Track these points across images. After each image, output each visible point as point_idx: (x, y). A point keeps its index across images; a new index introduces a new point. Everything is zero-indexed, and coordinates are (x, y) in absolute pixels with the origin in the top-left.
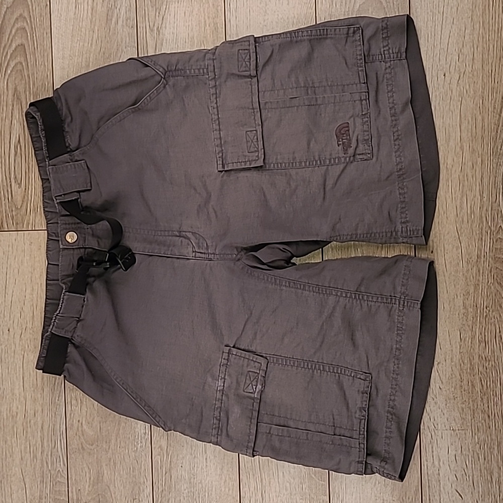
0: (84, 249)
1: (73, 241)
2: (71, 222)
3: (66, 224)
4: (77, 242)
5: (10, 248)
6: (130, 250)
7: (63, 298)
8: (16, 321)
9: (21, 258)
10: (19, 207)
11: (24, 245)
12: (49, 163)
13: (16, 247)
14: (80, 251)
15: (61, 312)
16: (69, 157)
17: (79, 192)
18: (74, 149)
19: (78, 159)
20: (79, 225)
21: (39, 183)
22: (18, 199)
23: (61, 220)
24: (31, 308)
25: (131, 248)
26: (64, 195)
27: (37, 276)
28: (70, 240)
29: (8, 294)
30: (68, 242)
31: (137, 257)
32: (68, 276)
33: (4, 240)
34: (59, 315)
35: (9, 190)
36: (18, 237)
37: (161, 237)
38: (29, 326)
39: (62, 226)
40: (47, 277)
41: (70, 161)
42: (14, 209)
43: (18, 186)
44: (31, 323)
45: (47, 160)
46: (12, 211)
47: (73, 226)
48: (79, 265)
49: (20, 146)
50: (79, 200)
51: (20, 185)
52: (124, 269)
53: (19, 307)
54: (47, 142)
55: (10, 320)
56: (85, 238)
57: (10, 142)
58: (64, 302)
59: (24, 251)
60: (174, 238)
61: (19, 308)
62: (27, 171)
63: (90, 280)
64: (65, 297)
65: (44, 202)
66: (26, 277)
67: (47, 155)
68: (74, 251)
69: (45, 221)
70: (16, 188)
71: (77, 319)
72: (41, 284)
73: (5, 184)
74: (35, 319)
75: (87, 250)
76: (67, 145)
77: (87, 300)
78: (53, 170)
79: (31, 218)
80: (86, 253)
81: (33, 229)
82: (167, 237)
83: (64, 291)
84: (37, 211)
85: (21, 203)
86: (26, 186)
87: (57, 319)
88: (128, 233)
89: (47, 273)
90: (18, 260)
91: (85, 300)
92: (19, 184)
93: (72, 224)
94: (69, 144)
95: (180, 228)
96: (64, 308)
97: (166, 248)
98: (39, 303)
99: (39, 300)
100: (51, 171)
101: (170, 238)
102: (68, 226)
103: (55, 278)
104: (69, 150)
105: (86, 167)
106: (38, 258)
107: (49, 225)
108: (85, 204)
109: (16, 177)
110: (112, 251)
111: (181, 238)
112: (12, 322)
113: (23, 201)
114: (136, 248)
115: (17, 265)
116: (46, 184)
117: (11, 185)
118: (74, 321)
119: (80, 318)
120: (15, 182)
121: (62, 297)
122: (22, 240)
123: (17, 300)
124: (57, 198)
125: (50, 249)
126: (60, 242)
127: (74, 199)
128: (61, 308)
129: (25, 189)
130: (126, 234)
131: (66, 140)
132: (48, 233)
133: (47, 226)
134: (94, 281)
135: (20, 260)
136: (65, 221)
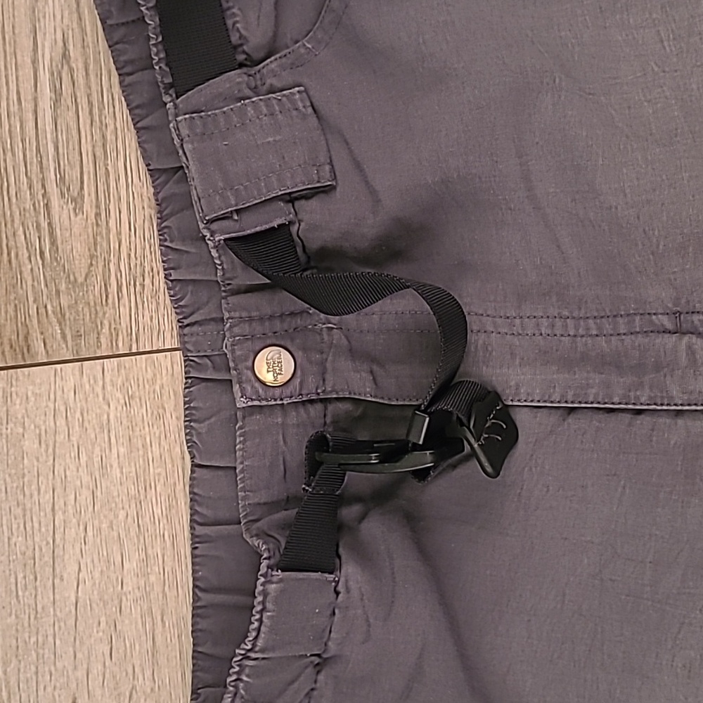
0: (319, 406)
1: (282, 379)
2: (267, 310)
3: (251, 319)
4: (297, 381)
5: (61, 422)
6: (498, 397)
7: (265, 594)
8: (97, 669)
9: (97, 450)
10: (80, 280)
11: (106, 407)
12: (176, 106)
13: (78, 415)
14: (308, 413)
15: (260, 643)
16: (246, 78)
17: (291, 199)
18: (262, 55)
19: (278, 84)
20: (299, 321)
21: (143, 188)
22: (76, 248)
23: (232, 308)
24: (144, 624)
25: (499, 390)
26: (238, 211)
27: (158, 511)
28: (268, 378)
29: (62, 579)
30: (263, 383)
31: (522, 419)
32: (273, 506)
33: (35, 395)
34: (253, 655)
35: (44, 225)
36: (85, 379)
37: (602, 341)
38: (143, 683)
39: (236, 330)
40: (194, 512)
41: (248, 92)
42: (63, 287)
43: (71, 207)
44: (148, 673)
45: (166, 99)
46: (58, 292)
47: (278, 325)
48: (313, 466)
49: (71, 70)
50: (294, 229)
51: (78, 201)
52: (489, 469)
53: (103, 619)
54: (164, 27)
55: (75, 668)
56: (322, 364)
57: (34, 62)
58: (269, 606)
59: (106, 427)
60: (659, 340)
61: (103, 624)
62: (99, 152)
63: (349, 513)
64: (272, 587)
65: (166, 250)
66: (122, 514)
67: (169, 80)
68: (285, 415)
69: (174, 317)
70: (65, 215)
71: (317, 660)
72: (174, 537)
73: (28, 205)
74: (162, 660)
75: (331, 407)
76: (235, 39)
77: (348, 590)
78: (191, 128)
79: (124, 311)
80: (328, 420)
81: (134, 350)
82: (628, 339)
83: (264, 564)
84: (143, 286)
85: (85, 262)
86: (98, 207)
87: (247, 671)
88: (483, 336)
89: (194, 499)
90: (90, 458)
91: (340, 588)
92: (74, 200)
93: (271, 317)
94: (241, 37)
95: (677, 301)
96: (272, 630)
97: (629, 379)
98: (172, 604)
99: (171, 594)
100: (185, 132)
101: (640, 339)
102: (258, 328)
103: (223, 514)
104: (241, 57)
105: (310, 110)
106: (155, 448)
107: (187, 330)
108: (315, 241)
109: (63, 179)
110: (442, 405)
111: (686, 339)
112: (81, 673)
113: (92, 257)
114: (518, 387)
115: (86, 479)
116: (171, 188)
117: (47, 206)
118: (306, 667)
119: (325, 656)
120: (62, 195)
121: (259, 588)
122: (99, 389)
123: (96, 597)
124: (214, 226)
125: (197, 414)
126: (236, 388)
127: (275, 224)
128: (259, 630)
129: (98, 215)
130: (475, 340)
131: (229, 22)
132: (187, 359)
133: (181, 336)
134: (362, 518)
135: (97, 460)
136: (245, 309)
